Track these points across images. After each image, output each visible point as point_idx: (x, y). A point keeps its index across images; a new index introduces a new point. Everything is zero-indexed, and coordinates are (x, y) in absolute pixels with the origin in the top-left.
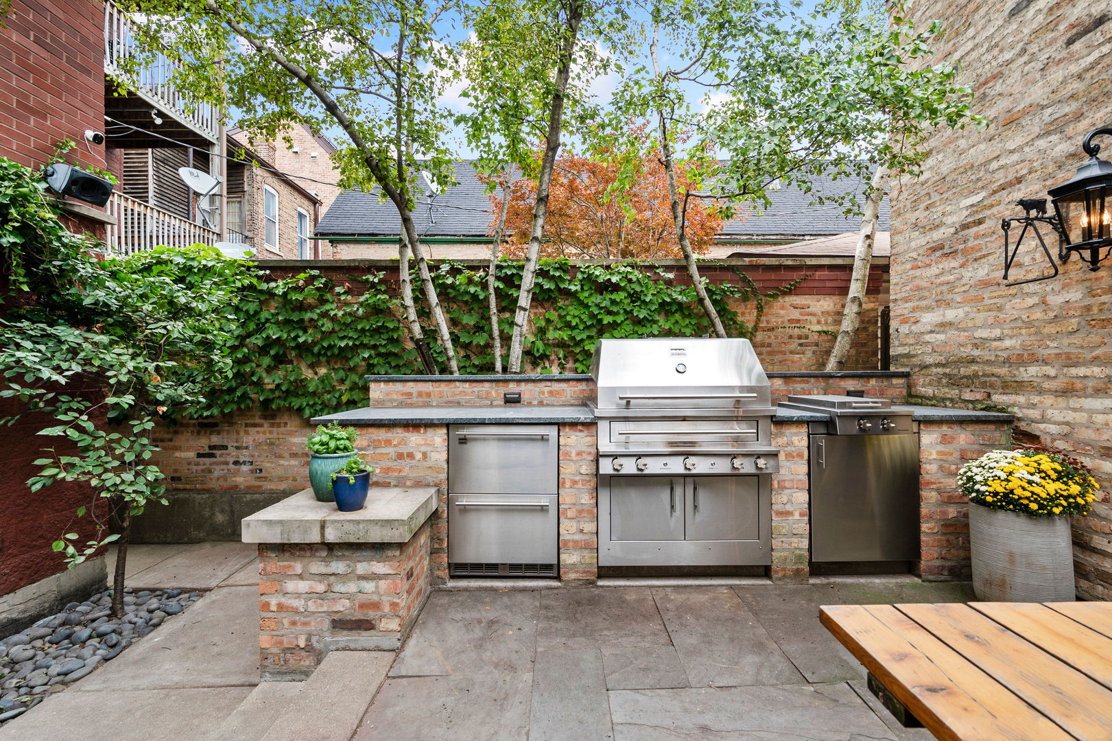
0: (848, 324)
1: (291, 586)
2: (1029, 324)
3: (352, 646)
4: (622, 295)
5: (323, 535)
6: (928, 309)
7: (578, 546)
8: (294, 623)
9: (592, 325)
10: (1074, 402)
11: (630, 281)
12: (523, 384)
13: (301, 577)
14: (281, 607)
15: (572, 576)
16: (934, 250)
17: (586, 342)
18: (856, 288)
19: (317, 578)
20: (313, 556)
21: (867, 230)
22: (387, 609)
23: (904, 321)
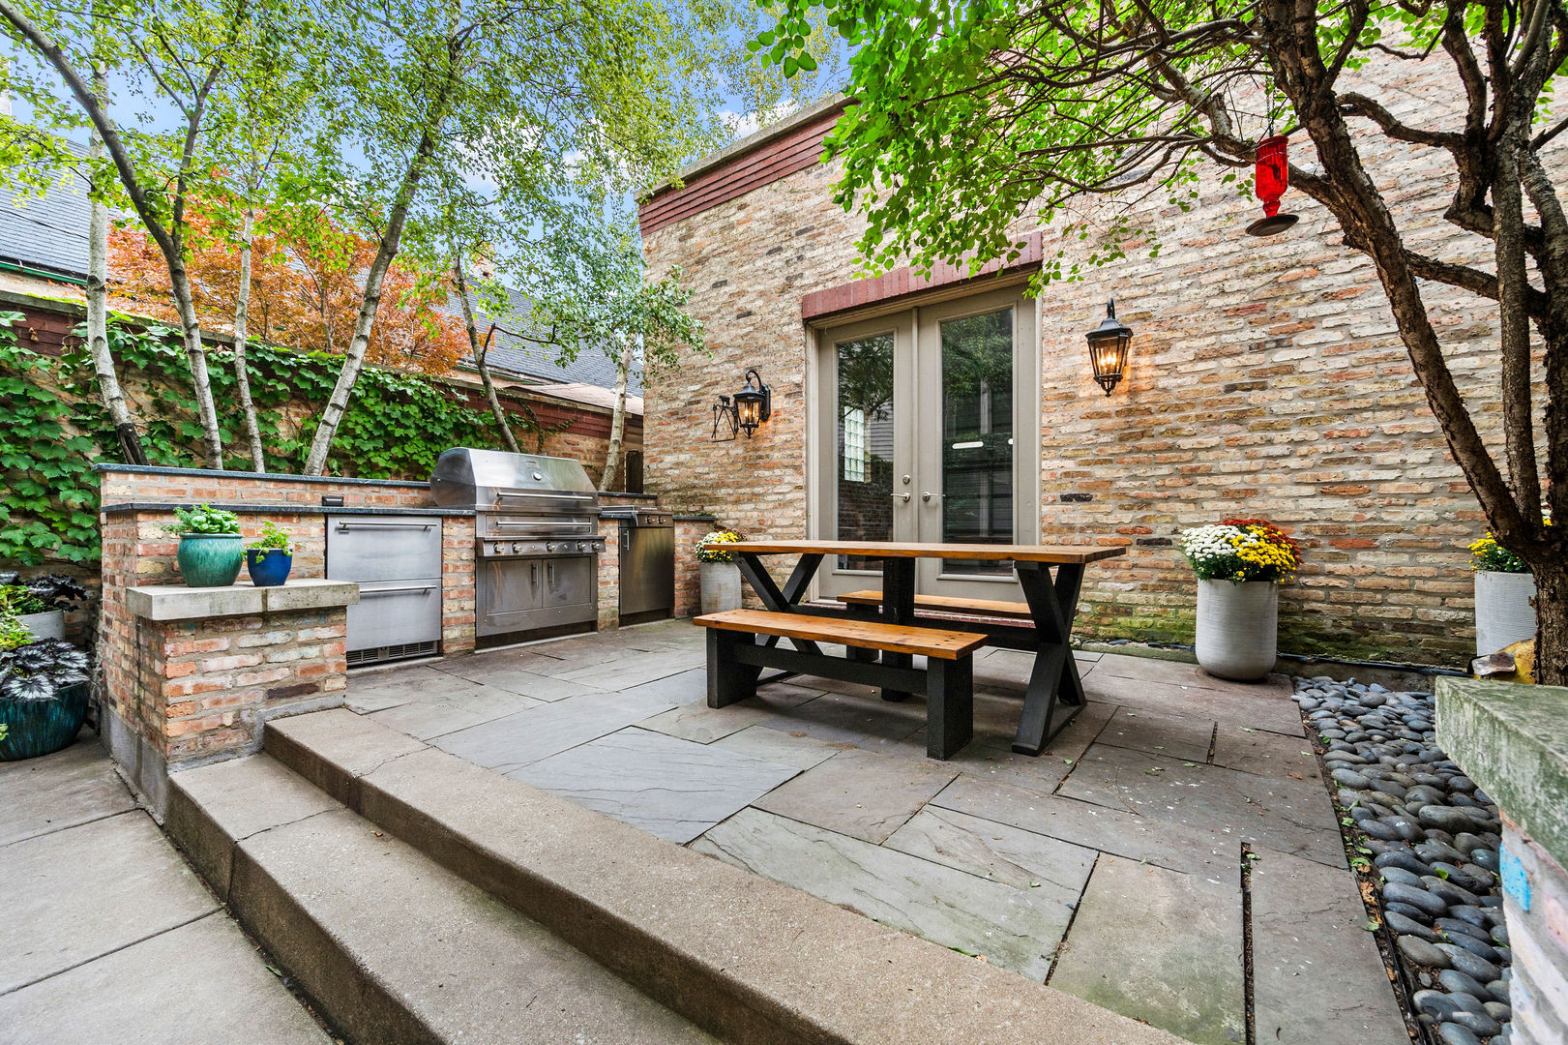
0: (611, 461)
1: (213, 664)
2: (721, 465)
3: (292, 712)
4: (413, 410)
5: (265, 604)
6: (668, 453)
7: (459, 622)
8: (217, 702)
9: (379, 436)
10: (741, 507)
11: (423, 395)
12: (346, 488)
13: (227, 652)
14: (198, 689)
15: (454, 648)
16: (672, 414)
17: (371, 454)
18: (616, 434)
19: (248, 651)
20: (244, 629)
21: (621, 390)
22: (332, 670)
23: (653, 460)
